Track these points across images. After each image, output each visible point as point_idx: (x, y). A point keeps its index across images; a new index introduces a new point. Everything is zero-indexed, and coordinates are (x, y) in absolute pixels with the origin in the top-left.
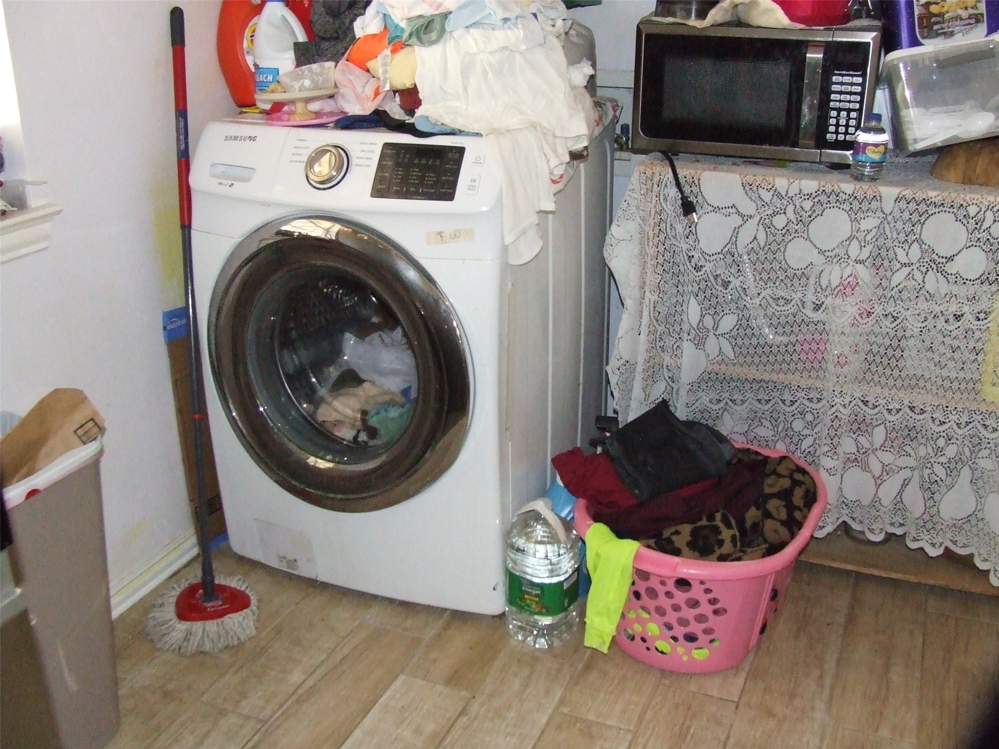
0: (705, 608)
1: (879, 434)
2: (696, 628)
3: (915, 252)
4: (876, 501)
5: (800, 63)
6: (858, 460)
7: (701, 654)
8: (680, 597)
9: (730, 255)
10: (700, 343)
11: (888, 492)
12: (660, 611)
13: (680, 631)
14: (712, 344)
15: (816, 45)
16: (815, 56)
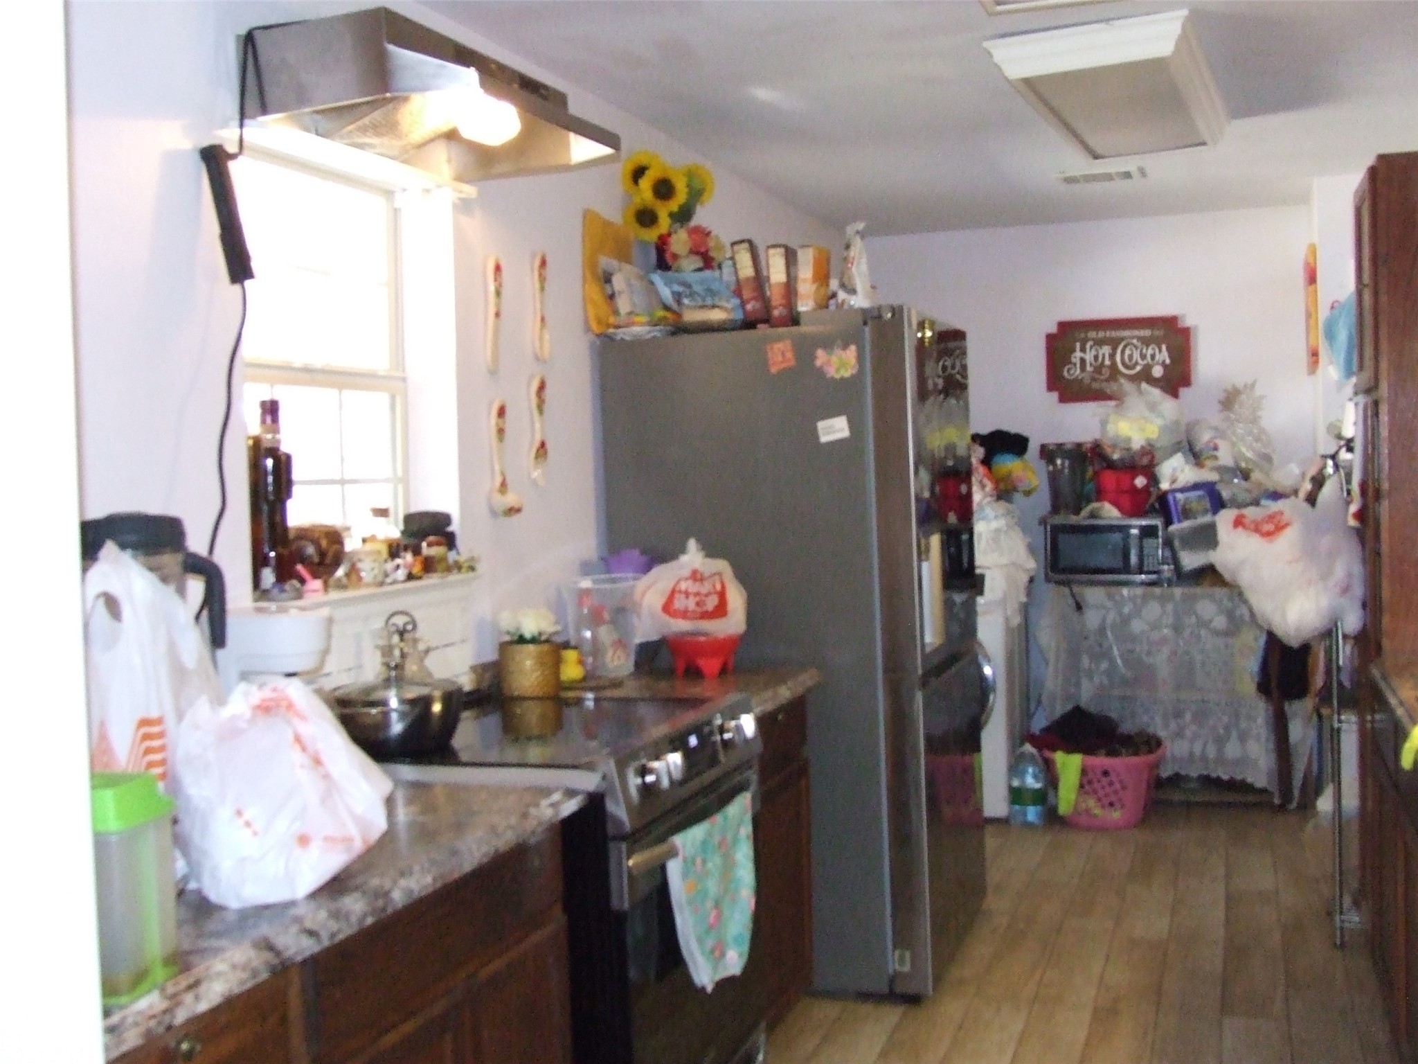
0: (1118, 786)
1: (1188, 716)
2: (1113, 798)
3: (1193, 619)
4: (1191, 754)
5: (1128, 536)
6: (1179, 734)
7: (1116, 815)
8: (1105, 781)
9: (1102, 630)
10: (1091, 679)
11: (1197, 749)
12: (1095, 792)
13: (1106, 801)
14: (1096, 680)
15: (1135, 527)
16: (1135, 531)
